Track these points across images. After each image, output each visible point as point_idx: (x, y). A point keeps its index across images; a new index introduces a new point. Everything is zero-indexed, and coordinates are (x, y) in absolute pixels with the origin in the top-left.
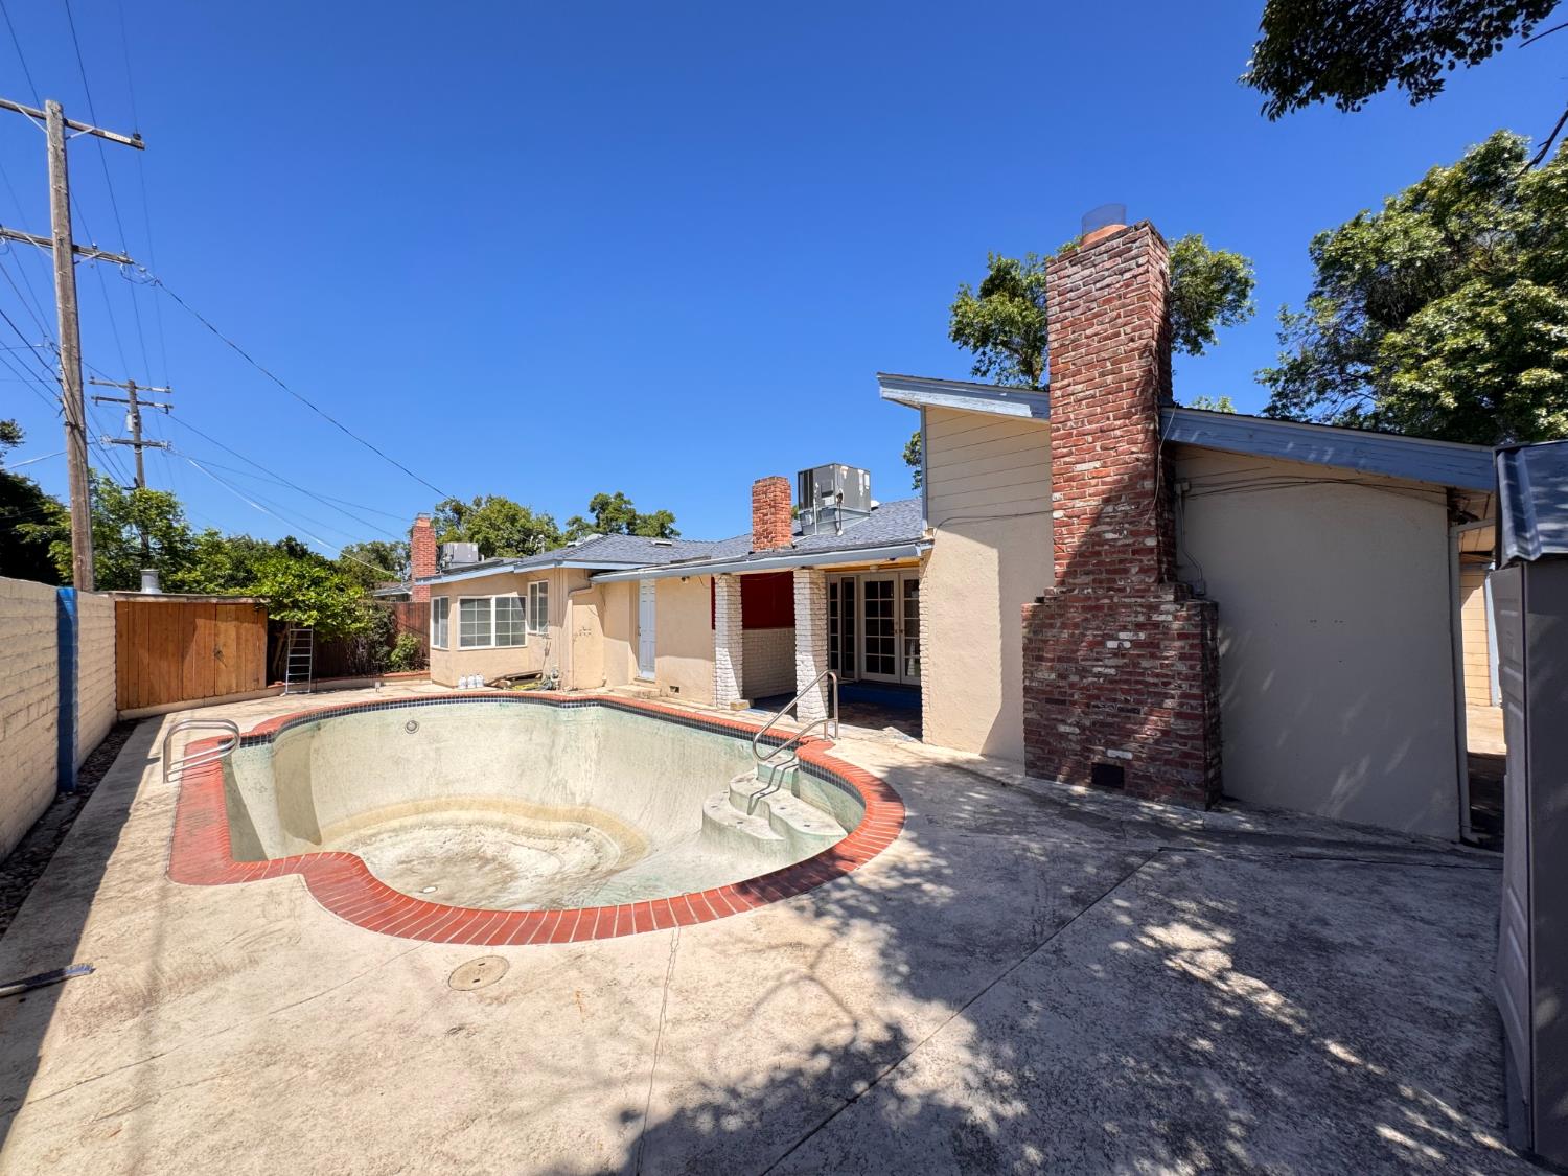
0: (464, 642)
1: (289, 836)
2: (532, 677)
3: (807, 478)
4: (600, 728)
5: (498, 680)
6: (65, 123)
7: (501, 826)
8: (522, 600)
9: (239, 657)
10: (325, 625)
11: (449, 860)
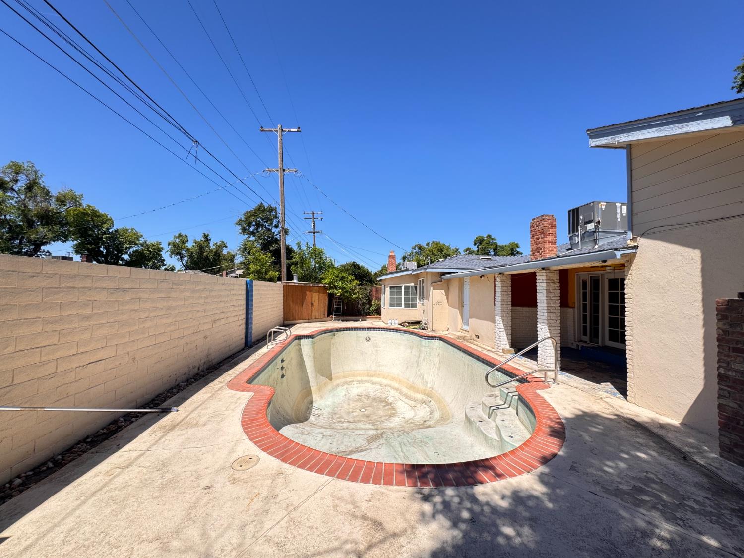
0: (391, 305)
1: (319, 375)
2: (418, 323)
3: (574, 215)
4: (441, 352)
5: (403, 323)
6: (282, 130)
7: (397, 389)
8: (416, 287)
9: (319, 306)
10: (344, 295)
11: (374, 400)
